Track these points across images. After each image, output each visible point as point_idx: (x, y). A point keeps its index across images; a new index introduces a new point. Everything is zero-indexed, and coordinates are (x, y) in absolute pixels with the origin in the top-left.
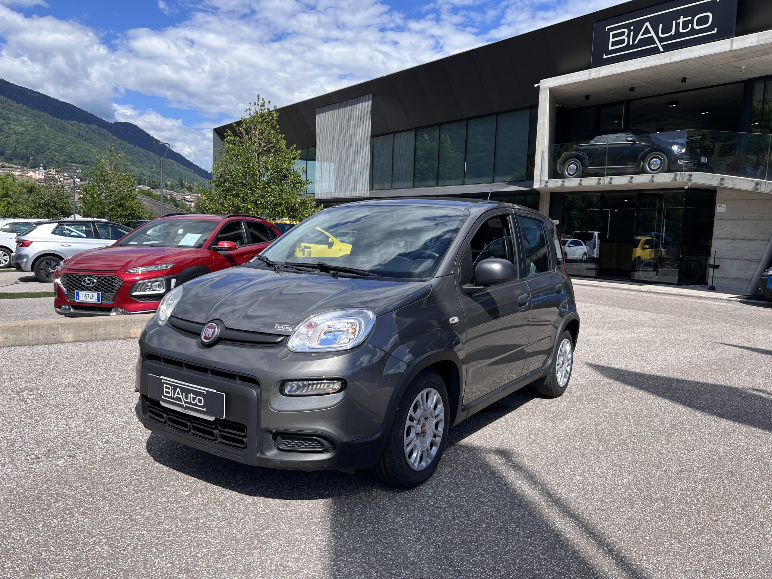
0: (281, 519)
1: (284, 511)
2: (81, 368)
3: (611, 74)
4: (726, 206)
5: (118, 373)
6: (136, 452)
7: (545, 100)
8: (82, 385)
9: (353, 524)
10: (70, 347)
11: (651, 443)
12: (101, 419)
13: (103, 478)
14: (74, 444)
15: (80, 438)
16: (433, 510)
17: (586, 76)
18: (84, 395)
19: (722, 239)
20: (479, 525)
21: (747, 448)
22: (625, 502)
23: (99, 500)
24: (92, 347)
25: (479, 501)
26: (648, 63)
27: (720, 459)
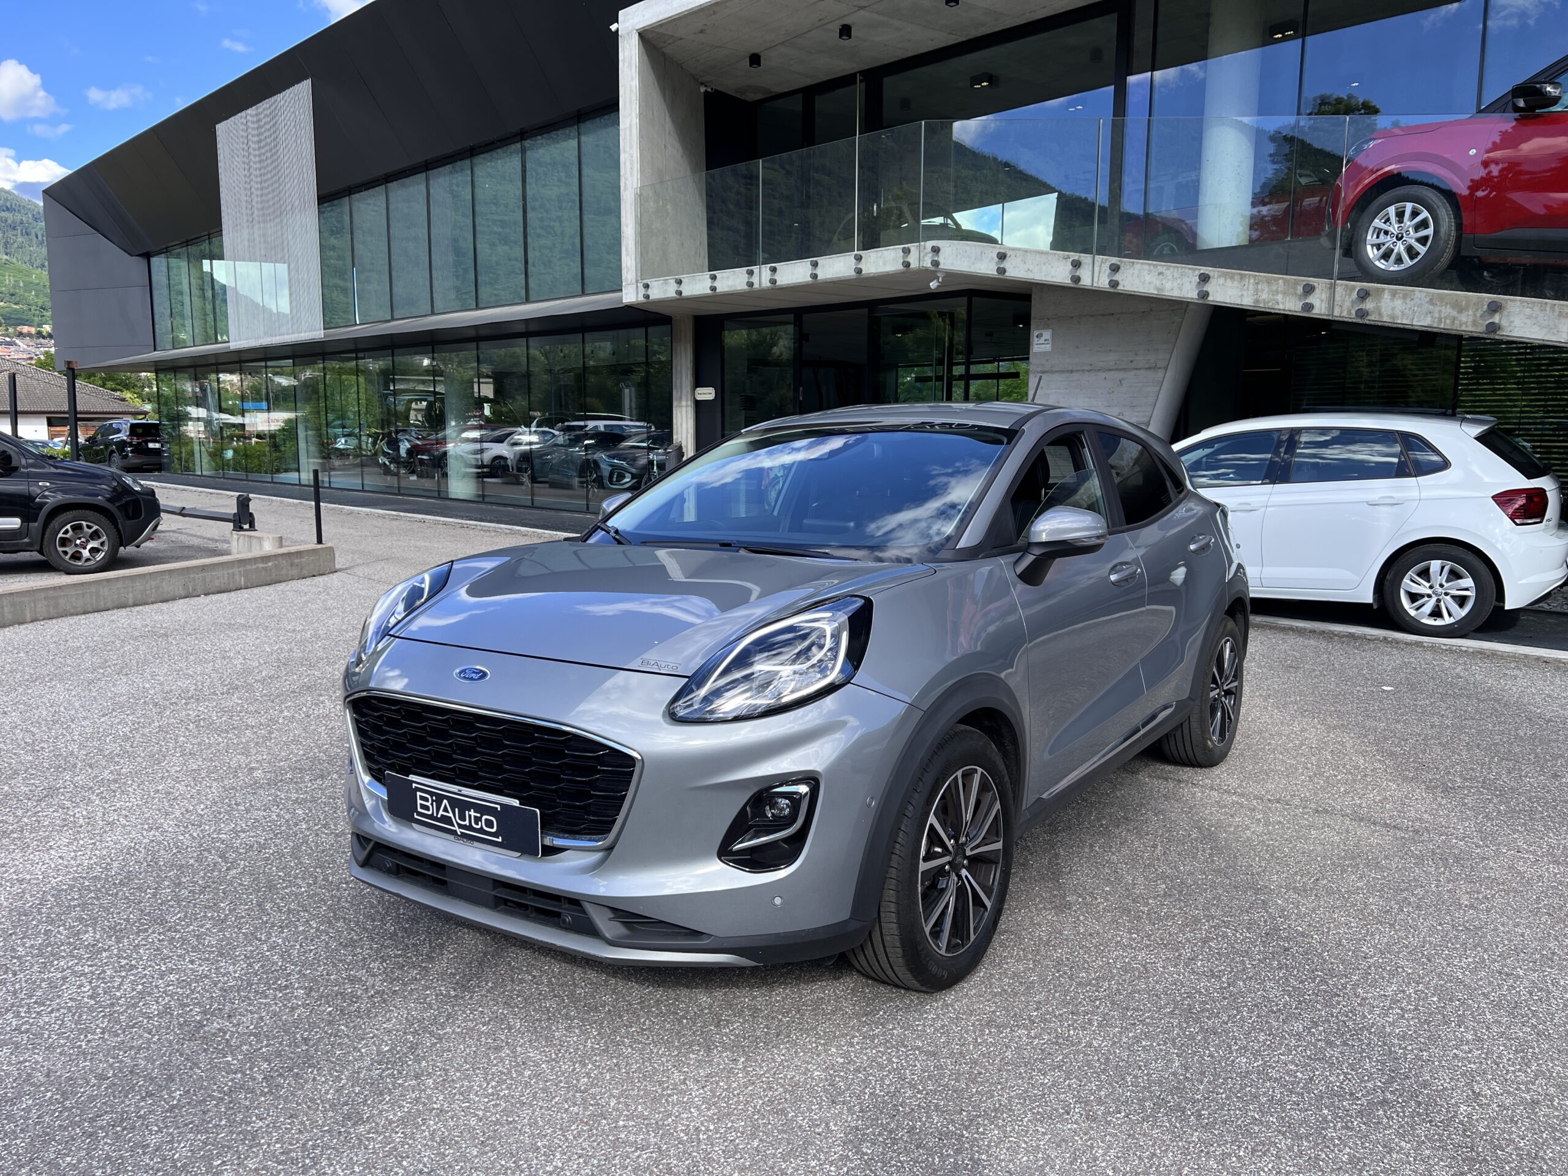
4: (1053, 336)
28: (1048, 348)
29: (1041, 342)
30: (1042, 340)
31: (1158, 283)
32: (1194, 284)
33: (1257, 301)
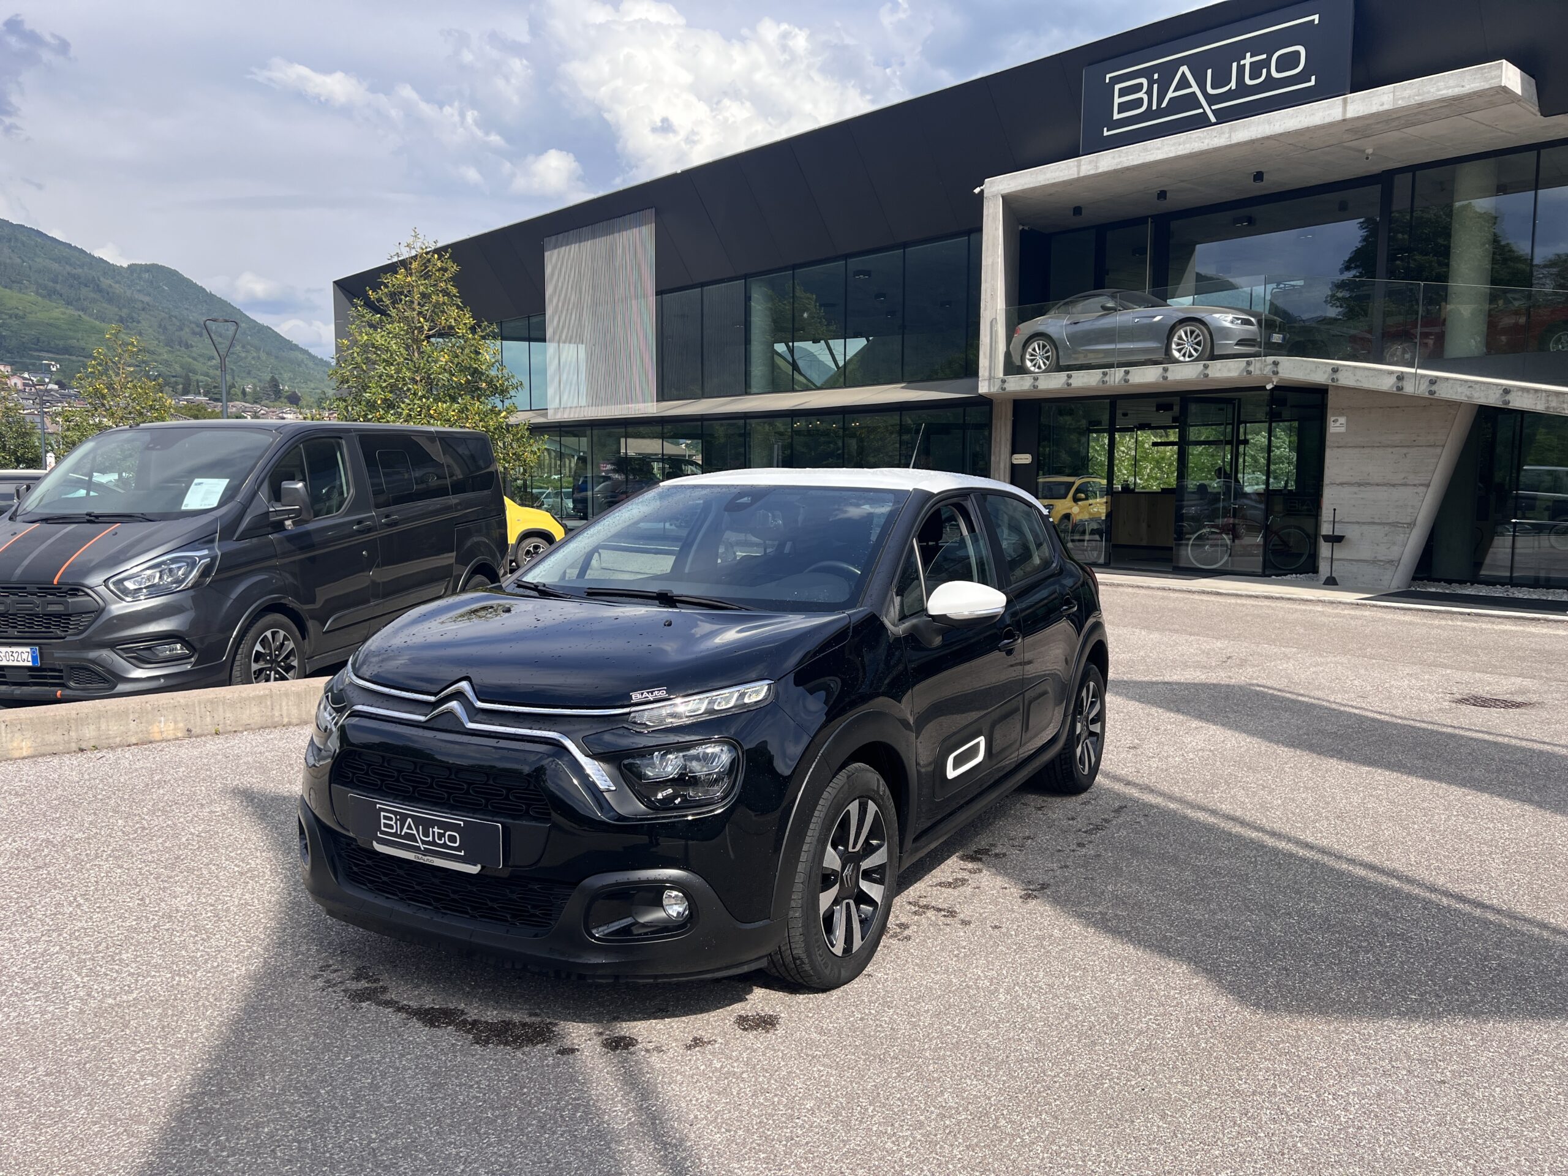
0: (424, 1115)
1: (431, 1099)
2: (45, 815)
3: (1119, 167)
4: (1347, 422)
5: (120, 821)
6: (147, 992)
7: (995, 219)
8: (46, 851)
9: (562, 1116)
10: (26, 769)
11: (1150, 918)
12: (79, 924)
13: (79, 1051)
14: (25, 981)
15: (37, 968)
16: (718, 1079)
17: (1071, 172)
18: (49, 873)
19: (1342, 484)
20: (800, 1105)
21: (1327, 917)
22: (1079, 1041)
23: (68, 1096)
24: (70, 767)
25: (807, 1055)
26: (1188, 146)
27: (1273, 944)
28: (1343, 430)
29: (1336, 425)
30: (1338, 424)
31: (1468, 393)
32: (1498, 396)
33: (1548, 408)
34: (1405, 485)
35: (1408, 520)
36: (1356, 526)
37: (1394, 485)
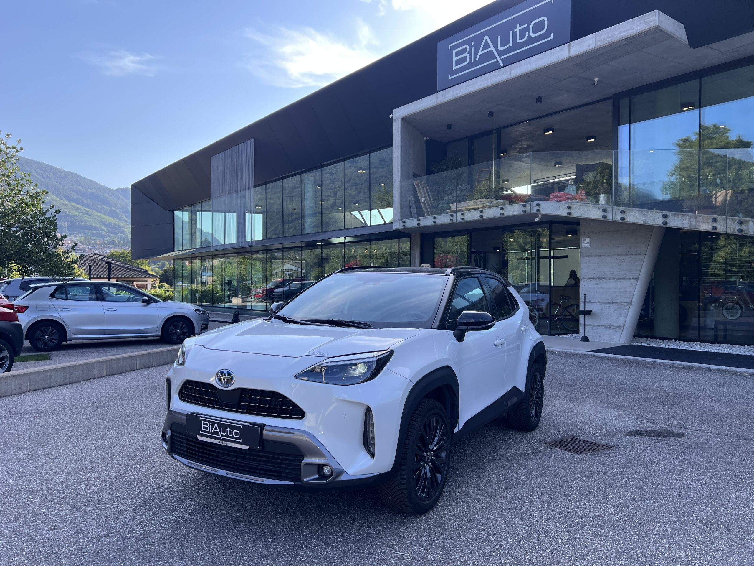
3: (456, 96)
4: (591, 240)
17: (433, 102)
19: (589, 279)
26: (489, 81)
28: (589, 245)
30: (586, 242)
31: (643, 218)
32: (661, 219)
34: (624, 279)
35: (628, 301)
36: (599, 305)
37: (618, 279)
